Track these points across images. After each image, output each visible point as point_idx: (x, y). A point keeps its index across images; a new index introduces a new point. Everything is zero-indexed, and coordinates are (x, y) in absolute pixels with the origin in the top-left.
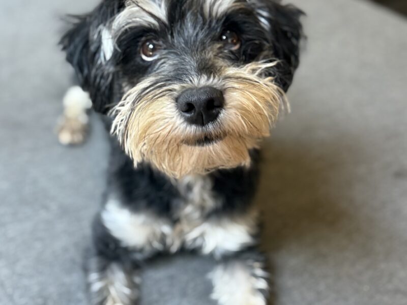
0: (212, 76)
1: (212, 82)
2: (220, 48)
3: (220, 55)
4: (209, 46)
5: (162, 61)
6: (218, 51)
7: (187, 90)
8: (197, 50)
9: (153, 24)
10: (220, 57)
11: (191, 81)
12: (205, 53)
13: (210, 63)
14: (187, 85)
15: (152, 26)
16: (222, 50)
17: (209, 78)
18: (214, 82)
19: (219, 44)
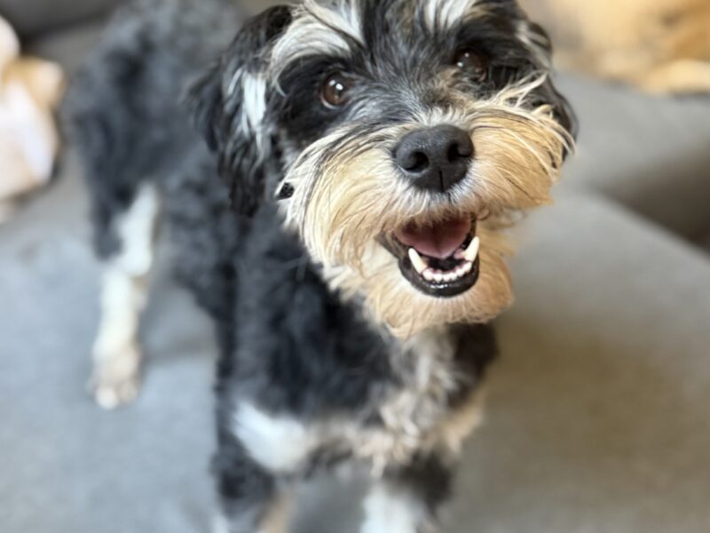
0: (450, 108)
1: (452, 118)
2: (456, 75)
3: (458, 85)
4: (437, 72)
5: (361, 103)
6: (453, 80)
7: (412, 133)
8: (418, 79)
10: (458, 89)
11: (415, 119)
12: (433, 81)
13: (443, 95)
14: (410, 125)
16: (459, 78)
17: (446, 112)
18: (454, 118)
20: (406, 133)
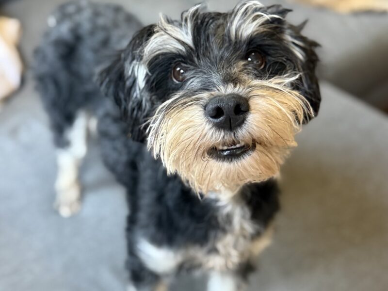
0: (238, 85)
4: (234, 63)
9: (181, 50)
11: (218, 90)
12: (231, 69)
15: (180, 52)
19: (243, 61)
20: (212, 97)
